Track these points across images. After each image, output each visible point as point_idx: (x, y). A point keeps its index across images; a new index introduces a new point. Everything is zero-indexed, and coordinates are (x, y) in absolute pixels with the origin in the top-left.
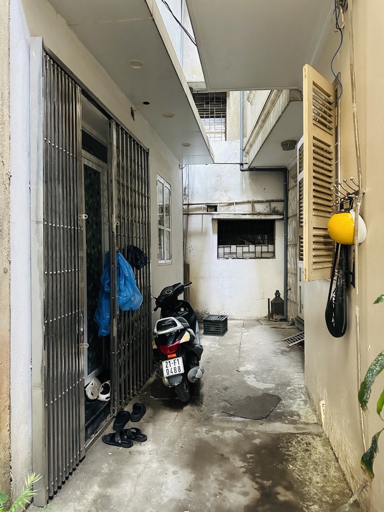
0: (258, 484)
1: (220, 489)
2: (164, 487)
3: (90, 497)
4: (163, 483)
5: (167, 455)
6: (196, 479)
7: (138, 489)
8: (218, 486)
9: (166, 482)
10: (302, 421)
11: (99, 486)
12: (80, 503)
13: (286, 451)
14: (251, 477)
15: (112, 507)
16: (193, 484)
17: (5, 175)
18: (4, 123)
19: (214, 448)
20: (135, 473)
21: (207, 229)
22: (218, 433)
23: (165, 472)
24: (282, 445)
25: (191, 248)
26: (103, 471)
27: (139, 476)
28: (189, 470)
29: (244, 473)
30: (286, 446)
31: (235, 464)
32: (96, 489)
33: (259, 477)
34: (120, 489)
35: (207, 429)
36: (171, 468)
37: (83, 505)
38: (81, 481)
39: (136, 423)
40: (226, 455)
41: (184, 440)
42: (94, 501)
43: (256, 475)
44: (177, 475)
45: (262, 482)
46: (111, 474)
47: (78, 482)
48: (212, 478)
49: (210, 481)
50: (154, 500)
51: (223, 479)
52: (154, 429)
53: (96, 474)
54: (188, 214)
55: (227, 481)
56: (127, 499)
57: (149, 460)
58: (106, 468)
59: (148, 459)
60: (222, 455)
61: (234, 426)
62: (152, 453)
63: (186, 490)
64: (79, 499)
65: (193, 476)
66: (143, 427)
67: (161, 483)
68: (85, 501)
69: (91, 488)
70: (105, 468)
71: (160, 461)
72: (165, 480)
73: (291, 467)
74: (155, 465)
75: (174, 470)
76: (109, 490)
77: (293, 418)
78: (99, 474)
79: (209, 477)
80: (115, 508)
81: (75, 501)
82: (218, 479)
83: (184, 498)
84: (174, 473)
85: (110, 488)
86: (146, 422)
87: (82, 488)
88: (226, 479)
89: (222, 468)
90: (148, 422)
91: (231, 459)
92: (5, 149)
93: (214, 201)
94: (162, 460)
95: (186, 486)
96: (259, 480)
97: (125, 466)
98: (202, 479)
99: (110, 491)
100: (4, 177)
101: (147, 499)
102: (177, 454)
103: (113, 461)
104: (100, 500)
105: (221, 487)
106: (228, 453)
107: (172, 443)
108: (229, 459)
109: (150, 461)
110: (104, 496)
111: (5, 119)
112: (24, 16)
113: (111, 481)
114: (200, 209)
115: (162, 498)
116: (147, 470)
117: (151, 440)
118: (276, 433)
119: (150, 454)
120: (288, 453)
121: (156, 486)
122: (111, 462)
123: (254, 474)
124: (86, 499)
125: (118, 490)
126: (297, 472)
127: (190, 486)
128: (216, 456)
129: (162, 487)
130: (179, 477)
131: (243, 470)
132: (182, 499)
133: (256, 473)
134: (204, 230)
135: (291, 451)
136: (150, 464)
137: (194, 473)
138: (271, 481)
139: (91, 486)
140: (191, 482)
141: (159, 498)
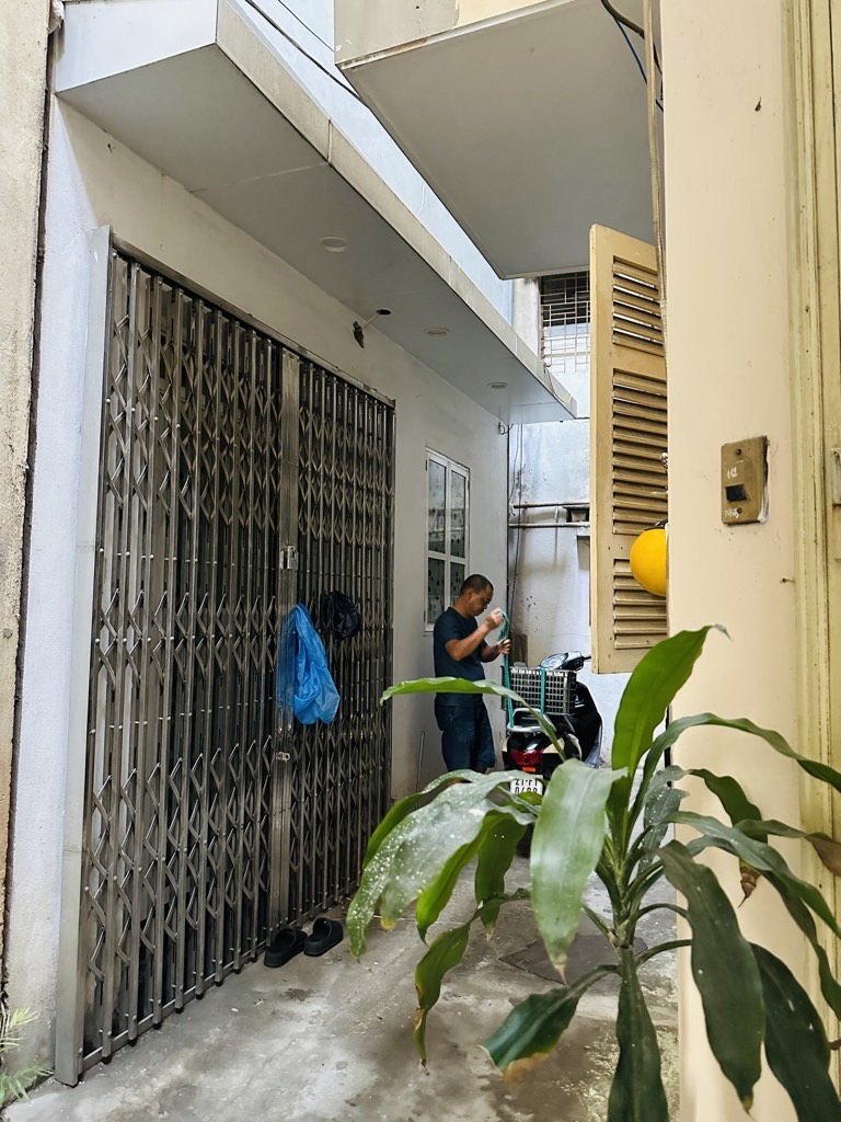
0: (502, 1117)
1: (414, 1112)
2: (305, 1089)
3: (160, 1083)
4: (307, 1081)
5: (340, 1030)
6: (378, 1084)
7: (256, 1084)
8: (413, 1106)
9: (315, 1080)
10: (669, 1000)
11: (186, 1067)
12: (138, 1092)
13: (597, 1058)
14: (493, 1099)
15: (191, 1108)
16: (366, 1093)
17: (14, 468)
18: (18, 380)
19: (446, 1030)
20: (264, 1053)
21: (565, 559)
22: (469, 1000)
23: (322, 1061)
24: (596, 1044)
25: (531, 601)
26: (206, 1040)
27: (269, 1061)
28: (373, 1065)
29: (484, 1089)
30: (604, 1048)
31: (472, 1068)
32: (178, 1070)
33: (509, 1103)
34: (222, 1078)
35: (450, 990)
36: (338, 1054)
37: (142, 1095)
38: (158, 1051)
39: (312, 958)
40: (462, 1048)
41: (392, 1007)
42: (164, 1091)
43: (508, 1097)
44: (343, 1071)
45: (512, 1113)
46: (220, 1047)
47: (152, 1052)
48: (412, 1087)
49: (404, 1091)
50: (275, 1110)
51: (431, 1092)
52: (342, 975)
53: (190, 1043)
54: (524, 528)
55: (439, 1099)
56: (225, 1099)
57: (303, 1033)
58: (216, 1035)
59: (303, 1030)
60: (456, 1046)
61: (510, 992)
62: (315, 1021)
63: (347, 1102)
64: (139, 1084)
65: (376, 1077)
66: (324, 968)
67: (304, 1080)
68: (147, 1089)
69: (169, 1067)
70: (213, 1036)
71: (324, 1040)
72: (314, 1075)
73: (592, 1092)
74: (309, 1045)
75: (341, 1059)
76: (202, 1076)
77: (653, 993)
78: (196, 1045)
79: (406, 1085)
80: (195, 1112)
81: (131, 1086)
82: (423, 1092)
83: (335, 1116)
84: (339, 1066)
85: (205, 1072)
86: (334, 960)
87: (154, 1065)
88: (438, 1094)
89: (441, 1073)
90: (337, 959)
91: (469, 1058)
92: (17, 424)
93: (583, 498)
94: (328, 1038)
95: (350, 1094)
96: (506, 1108)
97: (252, 1038)
98: (388, 1085)
99: (202, 1079)
100: (13, 471)
101: (264, 1106)
102: (362, 1030)
103: (233, 1025)
104: (175, 1092)
105: (420, 1108)
106: (469, 1044)
107: (364, 1008)
108: (465, 1056)
109: (304, 1036)
110: (186, 1086)
111: (19, 374)
112: (84, 193)
113: (211, 1062)
114: (550, 516)
115: (290, 1110)
116: (290, 1051)
117: (327, 995)
118: (596, 1018)
119: (311, 1023)
120: (601, 1063)
121: (293, 1084)
122: (229, 1025)
123: (503, 1095)
124: (152, 1086)
125: (217, 1080)
126: (600, 1107)
127: (358, 1095)
128: (442, 1047)
129: (301, 1089)
130: (345, 1075)
131: (485, 1082)
132: (331, 1117)
133: (508, 1094)
134: (559, 562)
135: (608, 1060)
136: (301, 1041)
137: (379, 1073)
138: (531, 1115)
139: (172, 1063)
140: (365, 1090)
141: (285, 1108)
